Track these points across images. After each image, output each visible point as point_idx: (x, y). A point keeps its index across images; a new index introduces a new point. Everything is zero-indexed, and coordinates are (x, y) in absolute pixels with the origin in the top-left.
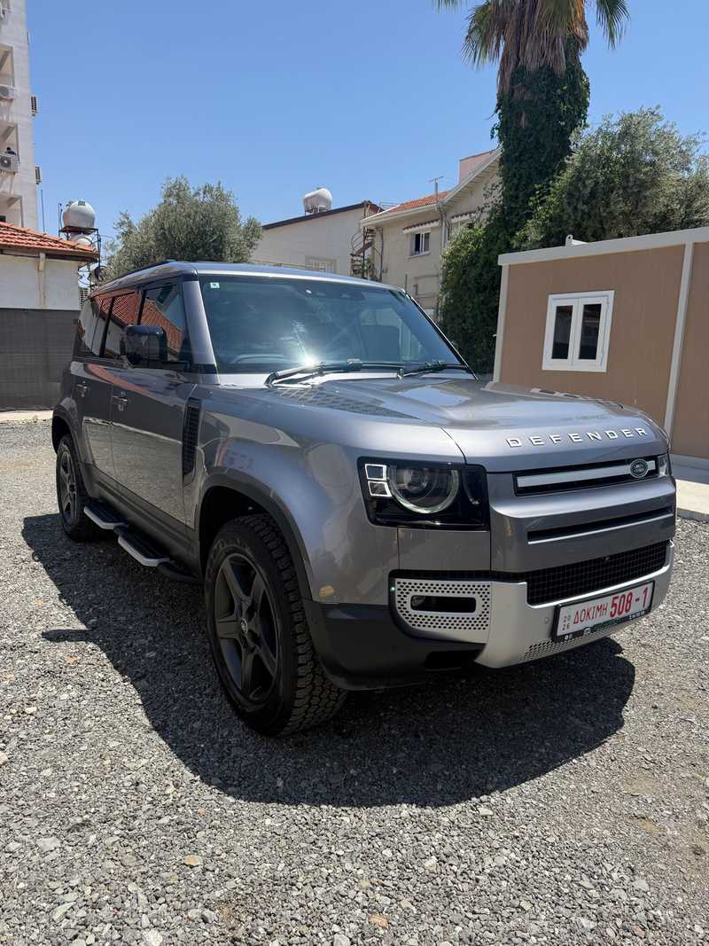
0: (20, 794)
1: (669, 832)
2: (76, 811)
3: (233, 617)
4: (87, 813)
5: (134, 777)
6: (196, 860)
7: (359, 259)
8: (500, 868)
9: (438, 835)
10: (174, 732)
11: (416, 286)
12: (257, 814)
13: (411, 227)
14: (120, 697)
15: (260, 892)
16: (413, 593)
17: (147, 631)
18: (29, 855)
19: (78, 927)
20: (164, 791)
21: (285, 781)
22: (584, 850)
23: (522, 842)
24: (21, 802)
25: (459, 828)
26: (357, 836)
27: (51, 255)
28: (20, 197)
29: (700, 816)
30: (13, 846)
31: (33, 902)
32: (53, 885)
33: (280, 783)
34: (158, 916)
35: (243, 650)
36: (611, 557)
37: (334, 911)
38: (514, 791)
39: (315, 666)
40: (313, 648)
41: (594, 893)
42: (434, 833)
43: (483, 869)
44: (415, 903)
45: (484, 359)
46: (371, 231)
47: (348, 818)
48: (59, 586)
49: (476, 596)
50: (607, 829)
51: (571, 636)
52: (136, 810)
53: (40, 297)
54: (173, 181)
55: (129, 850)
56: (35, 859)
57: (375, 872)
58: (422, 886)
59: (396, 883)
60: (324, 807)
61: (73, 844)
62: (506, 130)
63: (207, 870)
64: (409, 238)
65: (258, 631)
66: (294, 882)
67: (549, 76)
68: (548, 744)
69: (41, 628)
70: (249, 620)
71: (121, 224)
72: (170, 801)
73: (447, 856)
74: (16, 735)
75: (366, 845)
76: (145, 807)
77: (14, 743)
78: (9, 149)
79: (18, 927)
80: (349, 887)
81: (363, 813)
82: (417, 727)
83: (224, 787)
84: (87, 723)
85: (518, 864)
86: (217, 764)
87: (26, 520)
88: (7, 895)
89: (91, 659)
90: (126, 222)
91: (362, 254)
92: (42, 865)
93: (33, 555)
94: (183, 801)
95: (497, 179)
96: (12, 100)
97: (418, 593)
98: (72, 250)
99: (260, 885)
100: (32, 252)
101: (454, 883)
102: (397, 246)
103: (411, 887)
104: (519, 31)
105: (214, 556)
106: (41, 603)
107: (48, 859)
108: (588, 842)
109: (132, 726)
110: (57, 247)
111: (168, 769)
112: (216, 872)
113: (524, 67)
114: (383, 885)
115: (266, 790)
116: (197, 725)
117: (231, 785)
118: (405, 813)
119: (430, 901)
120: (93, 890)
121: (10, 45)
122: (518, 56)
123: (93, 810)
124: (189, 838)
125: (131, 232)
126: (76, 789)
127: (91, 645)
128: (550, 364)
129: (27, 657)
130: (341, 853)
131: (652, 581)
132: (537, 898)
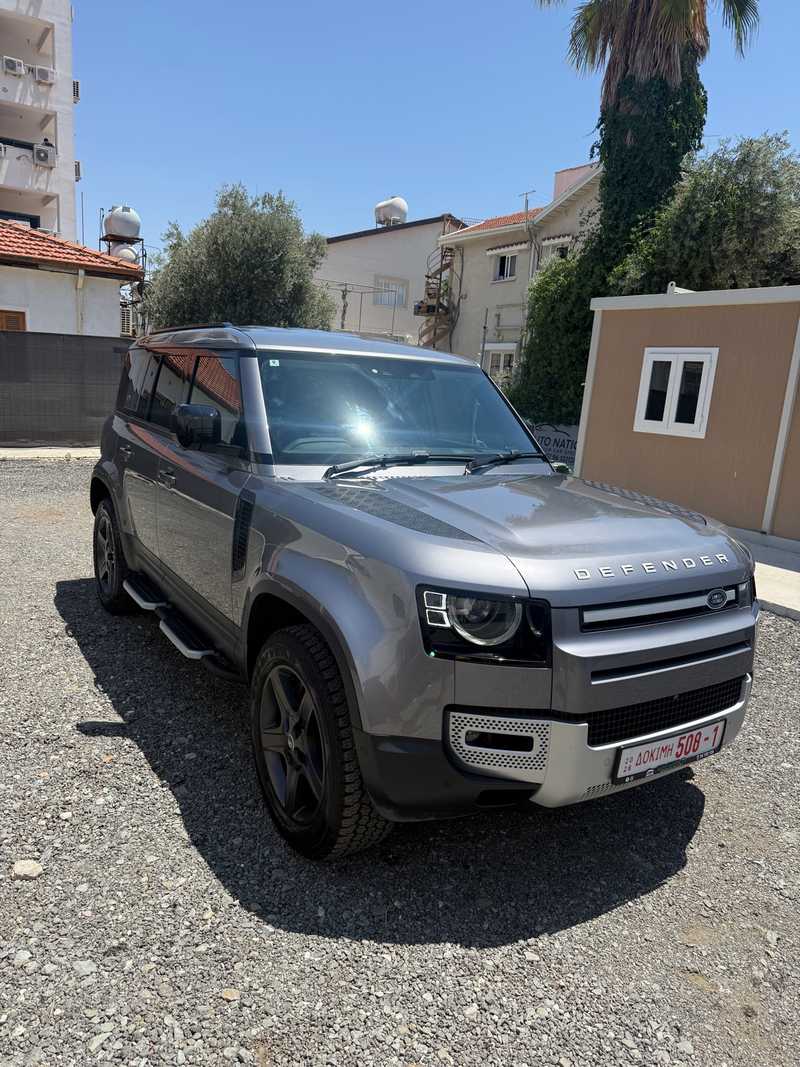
0: (55, 910)
1: (721, 990)
2: (112, 933)
3: (279, 730)
4: (123, 935)
5: (171, 898)
6: (233, 994)
7: (435, 281)
8: (542, 1020)
9: (482, 980)
10: (213, 848)
11: (498, 316)
12: (296, 946)
13: (495, 248)
14: (158, 805)
15: (297, 1032)
16: (468, 728)
17: (188, 727)
18: (65, 979)
19: (115, 1059)
20: (202, 915)
21: (326, 910)
22: (631, 1005)
23: (567, 993)
24: (57, 919)
25: (503, 973)
26: (398, 976)
27: (92, 272)
28: (57, 196)
29: (756, 973)
30: (49, 968)
31: (70, 1030)
32: (89, 1013)
33: (321, 913)
34: (194, 1052)
35: (288, 766)
36: (680, 695)
37: (370, 1057)
38: (563, 935)
39: (362, 795)
40: (361, 777)
41: (636, 1053)
42: (477, 977)
43: (525, 1021)
44: (453, 1054)
45: (570, 409)
46: (451, 250)
47: (389, 955)
48: (95, 669)
49: (534, 735)
50: (657, 982)
51: (632, 778)
52: (173, 935)
53: (78, 319)
54: (230, 188)
55: (166, 979)
56: (70, 983)
57: (413, 1017)
58: (461, 1035)
59: (435, 1030)
60: (365, 942)
61: (110, 969)
62: (608, 148)
63: (245, 1006)
64: (493, 261)
65: (305, 750)
66: (332, 1024)
67: (661, 88)
68: (604, 883)
69: (75, 718)
70: (296, 737)
71: (170, 235)
72: (208, 927)
73: (489, 1004)
74: (51, 842)
75: (406, 988)
76: (183, 932)
77: (48, 853)
78: (46, 140)
79: (54, 1056)
80: (387, 1032)
81: (405, 951)
82: (467, 856)
83: (263, 914)
84: (124, 834)
85: (561, 1017)
86: (257, 888)
87: (60, 585)
88: (44, 1020)
89: (129, 759)
90: (174, 233)
91: (438, 276)
92: (78, 991)
93: (67, 629)
94: (222, 928)
95: (595, 205)
96: (51, 85)
97: (474, 729)
98: (114, 266)
99: (297, 1024)
100: (70, 268)
101: (494, 1034)
102: (478, 269)
103: (449, 1036)
104: (628, 35)
105: (262, 664)
106: (75, 688)
107: (85, 983)
108: (635, 996)
109: (170, 838)
110: (97, 263)
111: (206, 890)
112: (253, 1008)
113: (633, 77)
114: (422, 1033)
115: (307, 920)
116: (237, 841)
117: (270, 912)
118: (448, 954)
119: (468, 1052)
120: (129, 1021)
121: (52, 22)
122: (626, 65)
123: (129, 933)
124: (227, 969)
125: (180, 245)
126: (112, 908)
127: (128, 741)
128: (642, 425)
129: (61, 752)
130: (380, 994)
131: (724, 719)
132: (577, 1055)
